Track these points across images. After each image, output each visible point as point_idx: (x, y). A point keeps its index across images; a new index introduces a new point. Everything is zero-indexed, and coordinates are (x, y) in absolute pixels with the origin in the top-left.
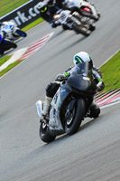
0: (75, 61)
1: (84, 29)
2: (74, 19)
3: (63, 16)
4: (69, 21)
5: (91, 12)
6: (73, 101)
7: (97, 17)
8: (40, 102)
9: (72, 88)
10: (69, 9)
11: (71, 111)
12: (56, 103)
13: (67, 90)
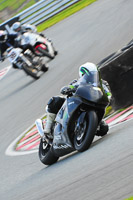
1: (34, 71)
2: (24, 59)
3: (13, 55)
4: (19, 60)
5: (47, 50)
7: (53, 55)
8: (39, 121)
9: (82, 99)
10: (21, 47)
11: (82, 125)
12: (63, 118)
13: (76, 102)
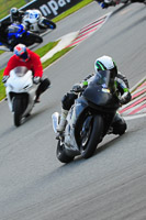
0: (96, 68)
6: (90, 118)
8: (57, 115)
13: (83, 104)
